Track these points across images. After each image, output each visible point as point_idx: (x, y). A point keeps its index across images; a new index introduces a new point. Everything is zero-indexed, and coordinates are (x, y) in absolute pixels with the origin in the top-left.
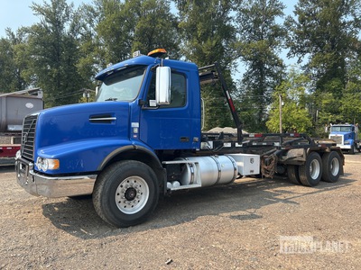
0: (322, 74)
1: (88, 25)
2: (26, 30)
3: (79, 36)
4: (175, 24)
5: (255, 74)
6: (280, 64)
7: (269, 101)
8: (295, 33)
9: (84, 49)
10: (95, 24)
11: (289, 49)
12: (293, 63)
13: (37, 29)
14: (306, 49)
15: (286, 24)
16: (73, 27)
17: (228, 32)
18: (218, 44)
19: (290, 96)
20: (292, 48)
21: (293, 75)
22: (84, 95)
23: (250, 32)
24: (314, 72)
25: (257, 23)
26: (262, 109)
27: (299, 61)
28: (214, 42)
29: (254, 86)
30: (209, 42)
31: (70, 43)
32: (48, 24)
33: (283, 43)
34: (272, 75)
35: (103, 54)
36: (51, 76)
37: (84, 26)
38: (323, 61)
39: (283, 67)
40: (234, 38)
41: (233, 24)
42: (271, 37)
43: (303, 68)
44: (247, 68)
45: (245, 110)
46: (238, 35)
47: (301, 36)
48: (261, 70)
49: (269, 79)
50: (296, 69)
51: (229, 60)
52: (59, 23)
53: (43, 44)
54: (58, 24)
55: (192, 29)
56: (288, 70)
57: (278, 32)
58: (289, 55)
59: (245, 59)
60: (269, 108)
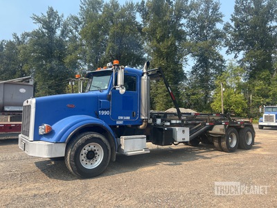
0: (254, 67)
1: (74, 31)
2: (28, 35)
3: (67, 39)
4: (140, 29)
5: (201, 67)
6: (220, 59)
7: (213, 88)
8: (232, 35)
9: (71, 48)
10: (80, 29)
11: (227, 48)
12: (231, 58)
13: (36, 34)
14: (240, 48)
15: (224, 29)
16: (63, 32)
17: (180, 36)
18: (173, 44)
19: (229, 84)
20: (230, 47)
21: (231, 67)
22: (70, 83)
23: (197, 34)
24: (247, 65)
25: (202, 28)
26: (207, 94)
27: (236, 57)
28: (170, 43)
29: (201, 76)
30: (165, 42)
31: (60, 44)
32: (44, 30)
33: (223, 42)
34: (214, 67)
35: (85, 52)
36: (45, 69)
37: (71, 31)
38: (255, 57)
39: (223, 61)
40: (185, 39)
41: (184, 28)
42: (214, 38)
43: (239, 62)
44: (195, 62)
45: (194, 94)
46: (188, 37)
47: (236, 37)
48: (206, 64)
49: (212, 71)
50: (233, 63)
51: (181, 56)
52: (53, 29)
53: (40, 45)
54: (51, 30)
55: (152, 33)
56: (227, 64)
57: (218, 35)
58: (227, 52)
59: (194, 56)
60: (212, 93)
